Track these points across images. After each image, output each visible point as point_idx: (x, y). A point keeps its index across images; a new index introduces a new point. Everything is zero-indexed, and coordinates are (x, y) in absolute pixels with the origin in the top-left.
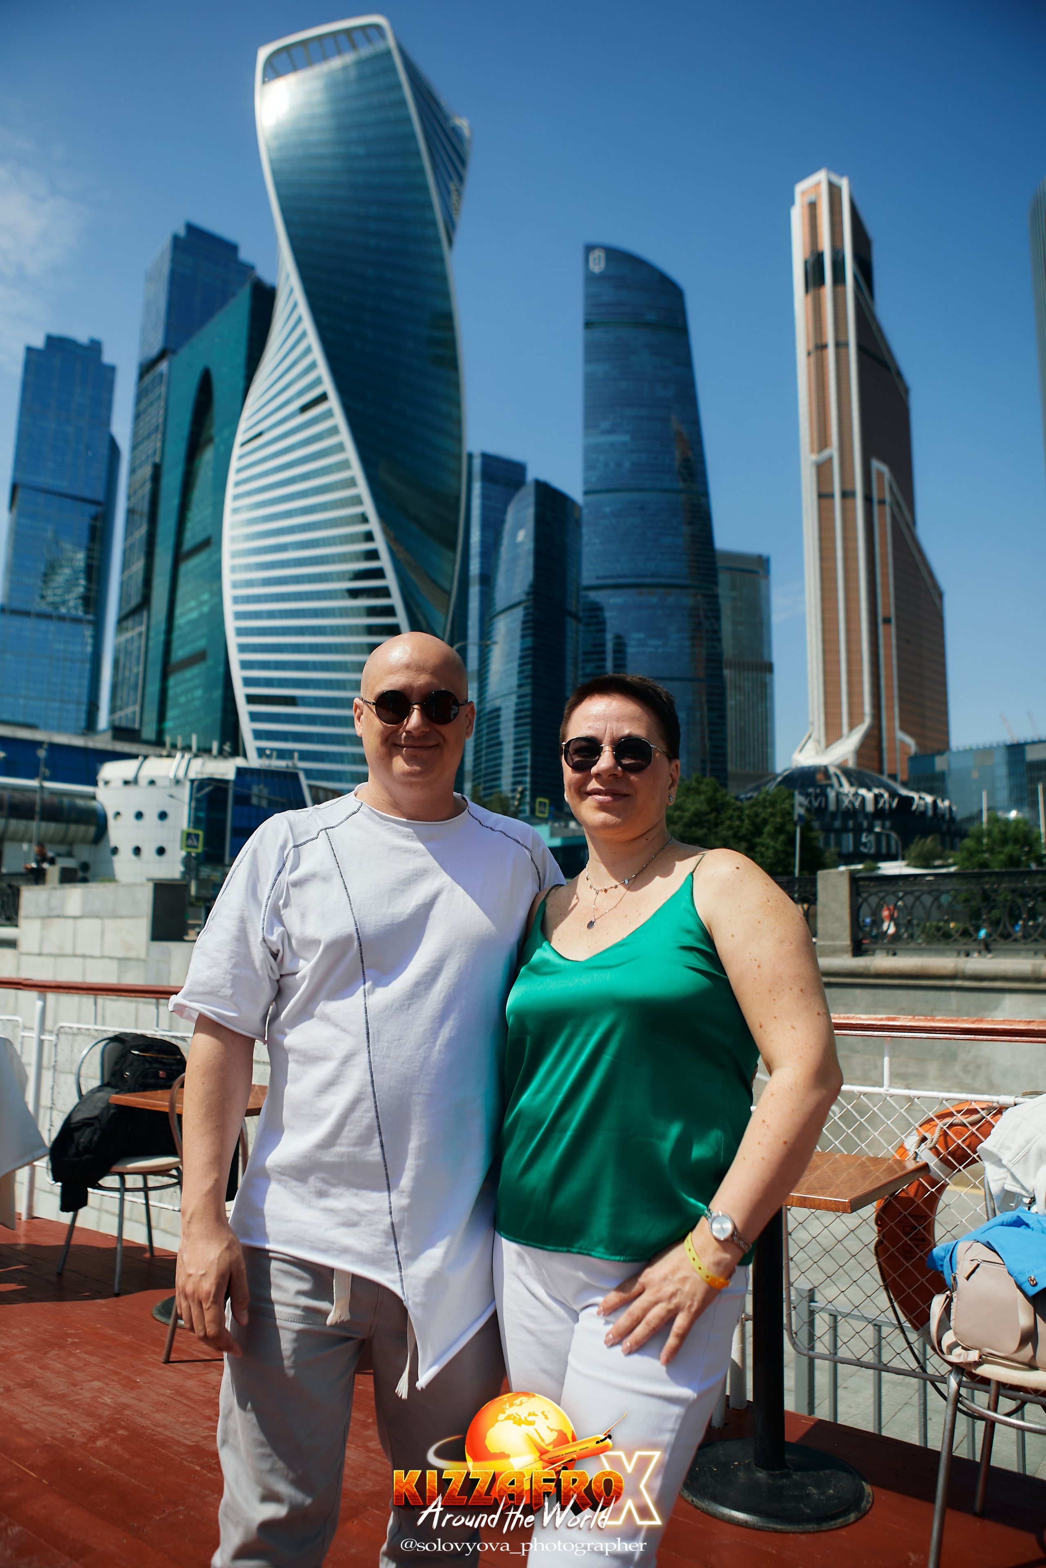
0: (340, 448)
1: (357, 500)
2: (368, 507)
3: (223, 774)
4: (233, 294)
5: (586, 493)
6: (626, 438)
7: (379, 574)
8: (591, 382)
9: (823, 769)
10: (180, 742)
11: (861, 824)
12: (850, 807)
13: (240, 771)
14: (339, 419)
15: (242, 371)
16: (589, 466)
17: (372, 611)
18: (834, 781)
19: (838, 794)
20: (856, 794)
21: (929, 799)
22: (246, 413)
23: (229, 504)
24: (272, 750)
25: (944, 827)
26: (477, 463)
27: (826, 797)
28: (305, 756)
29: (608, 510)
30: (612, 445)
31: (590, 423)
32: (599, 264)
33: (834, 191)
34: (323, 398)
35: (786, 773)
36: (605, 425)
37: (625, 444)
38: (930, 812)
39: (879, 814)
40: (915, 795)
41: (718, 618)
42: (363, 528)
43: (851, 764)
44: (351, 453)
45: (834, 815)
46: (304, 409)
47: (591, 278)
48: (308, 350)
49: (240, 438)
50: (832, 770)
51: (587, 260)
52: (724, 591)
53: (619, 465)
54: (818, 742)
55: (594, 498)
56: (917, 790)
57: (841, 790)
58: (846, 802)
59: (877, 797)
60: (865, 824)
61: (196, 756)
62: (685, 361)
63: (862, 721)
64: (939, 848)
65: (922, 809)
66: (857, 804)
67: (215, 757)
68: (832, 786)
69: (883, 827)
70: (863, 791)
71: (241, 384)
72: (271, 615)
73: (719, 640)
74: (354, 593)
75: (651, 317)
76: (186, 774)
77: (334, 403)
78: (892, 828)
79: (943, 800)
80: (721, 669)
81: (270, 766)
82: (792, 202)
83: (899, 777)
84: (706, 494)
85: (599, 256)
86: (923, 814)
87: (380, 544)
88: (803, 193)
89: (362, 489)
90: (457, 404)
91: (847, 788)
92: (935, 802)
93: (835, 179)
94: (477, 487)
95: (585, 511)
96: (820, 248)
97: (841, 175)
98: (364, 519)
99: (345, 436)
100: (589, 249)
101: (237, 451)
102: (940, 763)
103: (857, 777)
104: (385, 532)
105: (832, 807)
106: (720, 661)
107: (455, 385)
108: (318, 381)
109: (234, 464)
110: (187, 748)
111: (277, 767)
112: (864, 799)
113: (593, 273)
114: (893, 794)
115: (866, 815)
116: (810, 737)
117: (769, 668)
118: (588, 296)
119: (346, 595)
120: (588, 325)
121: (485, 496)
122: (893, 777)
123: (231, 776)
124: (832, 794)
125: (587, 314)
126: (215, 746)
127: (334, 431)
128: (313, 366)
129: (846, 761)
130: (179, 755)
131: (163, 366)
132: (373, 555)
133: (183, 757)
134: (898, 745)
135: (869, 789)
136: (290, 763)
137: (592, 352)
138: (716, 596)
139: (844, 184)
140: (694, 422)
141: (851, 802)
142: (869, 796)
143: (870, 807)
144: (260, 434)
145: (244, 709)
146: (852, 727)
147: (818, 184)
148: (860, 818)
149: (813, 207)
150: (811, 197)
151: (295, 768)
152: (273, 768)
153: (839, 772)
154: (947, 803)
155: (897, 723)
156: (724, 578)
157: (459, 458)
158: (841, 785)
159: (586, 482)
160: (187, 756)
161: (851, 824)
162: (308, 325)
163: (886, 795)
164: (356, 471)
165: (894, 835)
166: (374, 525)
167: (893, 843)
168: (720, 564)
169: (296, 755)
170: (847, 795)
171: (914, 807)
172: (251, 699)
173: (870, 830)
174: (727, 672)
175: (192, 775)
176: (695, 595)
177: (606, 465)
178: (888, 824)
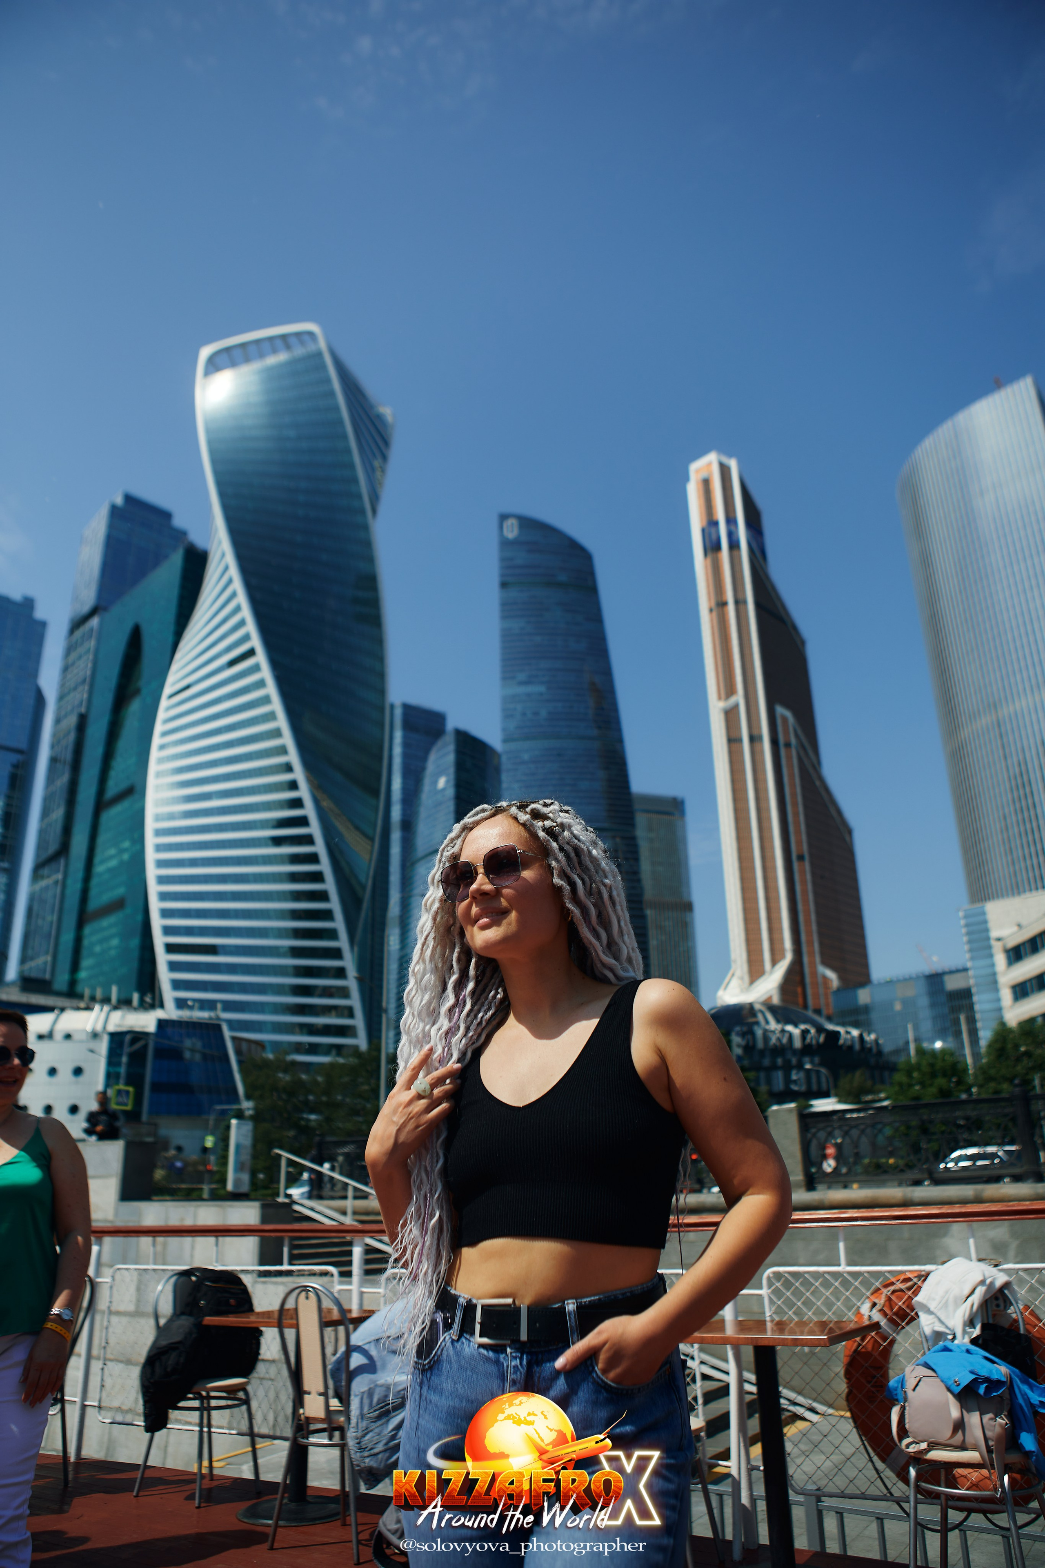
0: (266, 700)
1: (282, 750)
2: (293, 757)
3: (143, 1027)
4: (166, 557)
5: (505, 741)
6: (542, 689)
7: (303, 821)
8: (507, 636)
9: (748, 1006)
10: (99, 994)
11: (789, 1061)
12: (778, 1044)
13: (161, 1023)
14: (266, 673)
15: (171, 628)
16: (507, 715)
17: (295, 859)
18: (760, 1017)
19: (766, 1031)
20: (783, 1031)
21: (855, 1033)
22: (174, 667)
23: (155, 754)
24: (194, 1000)
25: (872, 1061)
26: (398, 712)
27: (752, 1033)
28: (229, 1006)
29: (526, 757)
30: (529, 695)
31: (507, 676)
32: (512, 531)
33: (725, 471)
34: (251, 653)
35: (713, 1011)
36: (521, 676)
37: (541, 694)
38: (857, 1046)
39: (807, 1050)
40: (841, 1030)
41: (637, 859)
42: (287, 777)
43: (776, 1000)
44: (277, 705)
45: (762, 1053)
46: (232, 663)
47: (505, 543)
48: (238, 609)
49: (168, 690)
50: (757, 1007)
51: (501, 527)
52: (641, 832)
53: (536, 714)
54: (742, 978)
55: (513, 746)
56: (843, 1024)
57: (767, 1027)
58: (773, 1040)
59: (805, 1033)
60: (794, 1061)
61: (116, 1008)
62: (596, 617)
63: (783, 957)
64: (869, 1083)
65: (849, 1043)
66: (785, 1040)
67: (135, 1009)
68: (757, 1023)
69: (812, 1062)
70: (789, 1028)
71: (170, 639)
72: (193, 863)
73: (639, 881)
74: (277, 841)
75: (562, 577)
76: (104, 1028)
77: (261, 657)
78: (822, 1064)
79: (869, 1033)
80: (641, 909)
81: (191, 1018)
82: (687, 479)
83: (824, 1012)
84: (620, 740)
85: (512, 524)
86: (851, 1048)
87: (304, 792)
88: (697, 471)
89: (288, 739)
90: (380, 658)
91: (773, 1025)
92: (861, 1036)
93: (725, 460)
94: (398, 735)
95: (504, 759)
96: (715, 518)
97: (730, 455)
98: (288, 768)
99: (271, 689)
100: (503, 517)
101: (164, 703)
102: (863, 996)
103: (782, 1013)
104: (309, 780)
105: (760, 1044)
106: (640, 902)
107: (378, 641)
108: (246, 638)
109: (161, 715)
110: (106, 1000)
111: (199, 1018)
112: (791, 1036)
113: (507, 539)
114: (820, 1029)
115: (795, 1052)
116: (733, 975)
117: (688, 907)
118: (503, 560)
119: (270, 842)
120: (504, 585)
121: (406, 745)
122: (818, 1011)
123: (152, 1028)
124: (759, 1032)
125: (502, 575)
126: (136, 997)
127: (261, 684)
128: (242, 623)
129: (770, 998)
130: (97, 1007)
131: (95, 622)
132: (297, 803)
133: (102, 1010)
134: (820, 980)
135: (796, 1026)
136: (212, 1014)
137: (508, 610)
138: (633, 838)
139: (733, 465)
140: (607, 672)
141: (779, 1039)
142: (796, 1031)
143: (798, 1044)
144: (187, 687)
145: (162, 958)
146: (774, 962)
147: (709, 464)
148: (789, 1055)
149: (706, 483)
150: (704, 474)
151: (218, 1018)
152: (195, 1020)
153: (763, 1008)
154: (873, 1037)
155: (818, 959)
156: (641, 819)
157: (382, 709)
158: (767, 1022)
159: (504, 730)
160: (106, 1008)
161: (780, 1061)
162: (238, 585)
163: (813, 1031)
164: (282, 722)
165: (823, 1070)
166: (299, 774)
167: (823, 1080)
168: (637, 806)
169: (219, 1006)
170: (773, 1032)
171: (841, 1042)
172: (171, 948)
173: (800, 1066)
174: (649, 912)
175: (111, 1028)
176: (614, 837)
177: (524, 714)
178: (817, 1060)
